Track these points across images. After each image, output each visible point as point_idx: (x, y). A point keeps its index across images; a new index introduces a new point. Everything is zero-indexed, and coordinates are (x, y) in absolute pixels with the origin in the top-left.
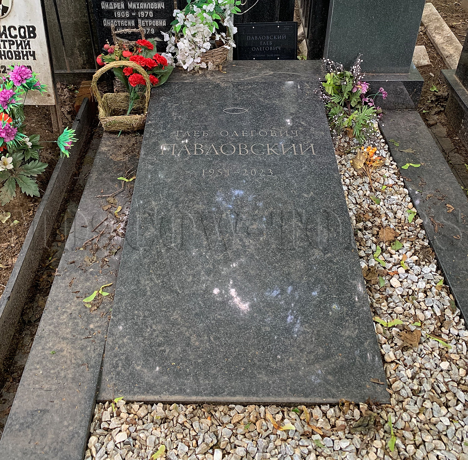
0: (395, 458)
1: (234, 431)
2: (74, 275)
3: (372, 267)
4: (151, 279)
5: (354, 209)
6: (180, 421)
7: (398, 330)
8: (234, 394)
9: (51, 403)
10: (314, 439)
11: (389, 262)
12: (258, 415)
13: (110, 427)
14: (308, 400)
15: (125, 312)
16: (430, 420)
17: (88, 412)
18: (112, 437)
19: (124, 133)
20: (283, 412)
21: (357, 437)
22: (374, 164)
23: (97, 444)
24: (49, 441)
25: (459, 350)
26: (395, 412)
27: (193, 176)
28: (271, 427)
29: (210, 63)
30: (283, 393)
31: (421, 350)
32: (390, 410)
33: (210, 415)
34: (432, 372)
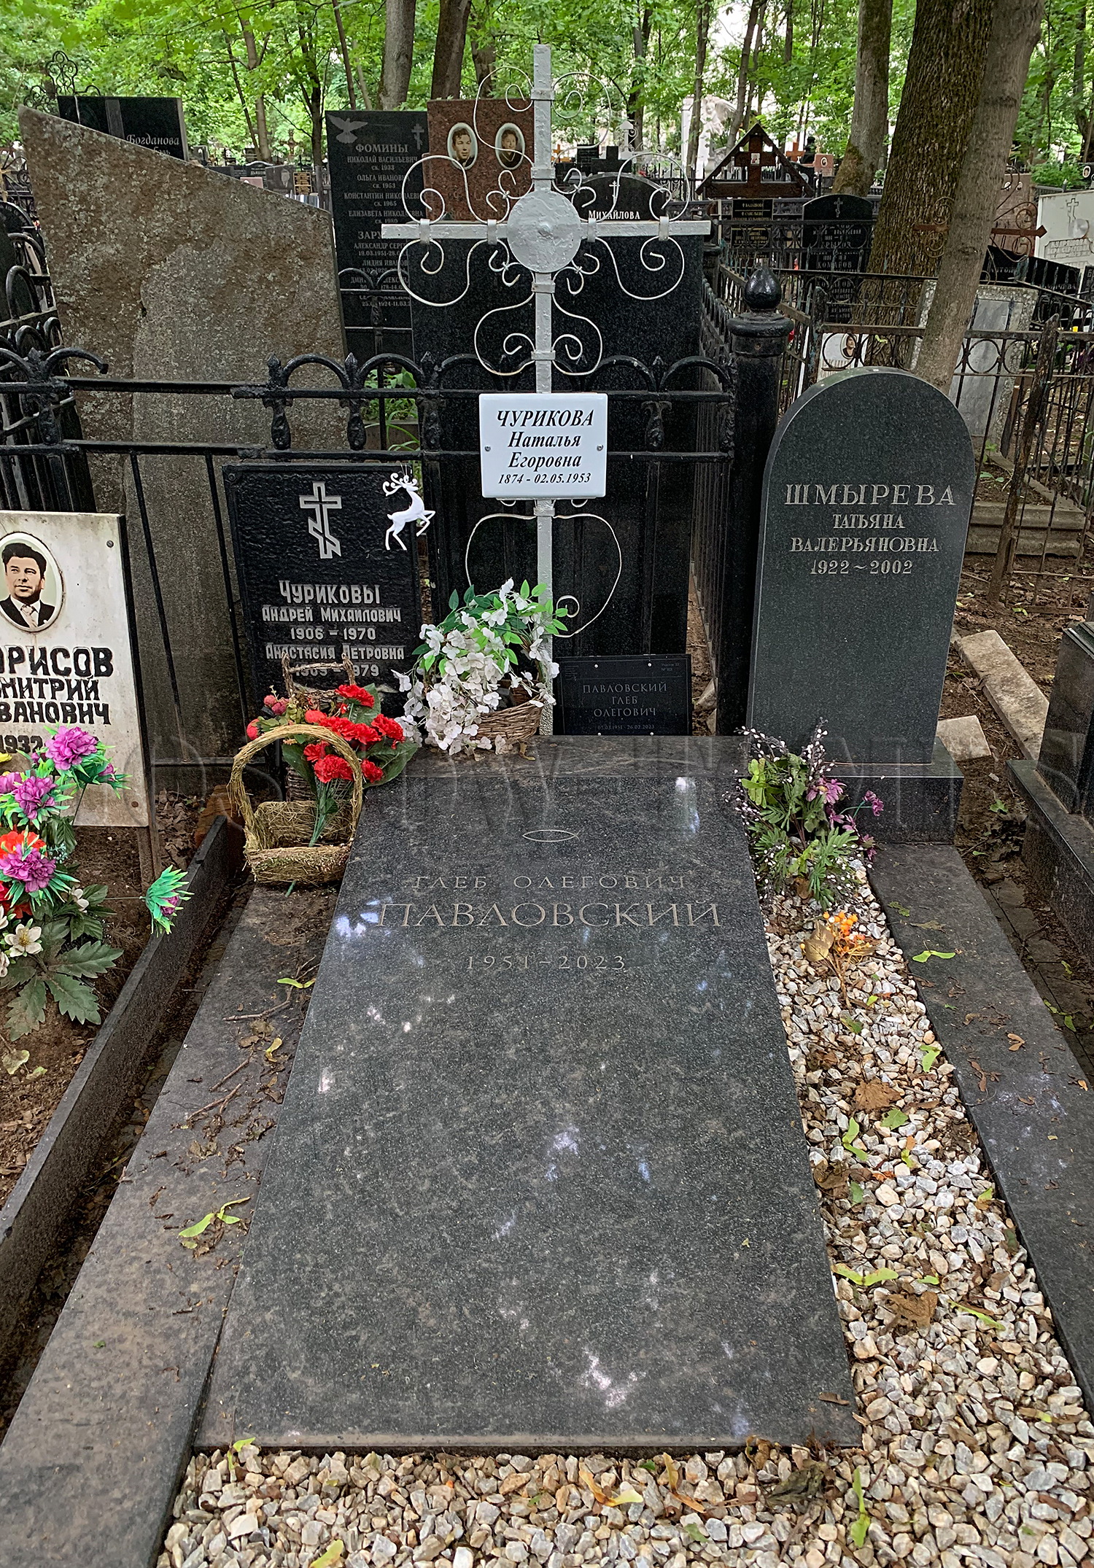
0: (865, 1562)
1: (504, 1509)
2: (164, 1180)
3: (838, 1162)
4: (336, 1186)
5: (802, 1044)
6: (382, 1490)
7: (886, 1292)
8: (509, 1430)
9: (84, 1453)
10: (684, 1525)
11: (877, 1153)
12: (563, 1476)
13: (220, 1505)
14: (676, 1441)
15: (273, 1256)
16: (948, 1480)
17: (170, 1470)
18: (223, 1524)
19: (300, 887)
20: (618, 1469)
21: (782, 1519)
22: (851, 952)
23: (186, 1540)
24: (74, 1532)
25: (1021, 1335)
26: (872, 1465)
27: (446, 970)
28: (588, 1498)
29: (498, 738)
30: (621, 1427)
31: (937, 1336)
32: (860, 1460)
33: (452, 1478)
34: (959, 1380)
